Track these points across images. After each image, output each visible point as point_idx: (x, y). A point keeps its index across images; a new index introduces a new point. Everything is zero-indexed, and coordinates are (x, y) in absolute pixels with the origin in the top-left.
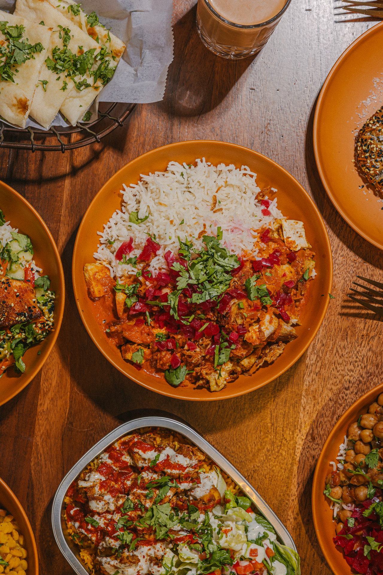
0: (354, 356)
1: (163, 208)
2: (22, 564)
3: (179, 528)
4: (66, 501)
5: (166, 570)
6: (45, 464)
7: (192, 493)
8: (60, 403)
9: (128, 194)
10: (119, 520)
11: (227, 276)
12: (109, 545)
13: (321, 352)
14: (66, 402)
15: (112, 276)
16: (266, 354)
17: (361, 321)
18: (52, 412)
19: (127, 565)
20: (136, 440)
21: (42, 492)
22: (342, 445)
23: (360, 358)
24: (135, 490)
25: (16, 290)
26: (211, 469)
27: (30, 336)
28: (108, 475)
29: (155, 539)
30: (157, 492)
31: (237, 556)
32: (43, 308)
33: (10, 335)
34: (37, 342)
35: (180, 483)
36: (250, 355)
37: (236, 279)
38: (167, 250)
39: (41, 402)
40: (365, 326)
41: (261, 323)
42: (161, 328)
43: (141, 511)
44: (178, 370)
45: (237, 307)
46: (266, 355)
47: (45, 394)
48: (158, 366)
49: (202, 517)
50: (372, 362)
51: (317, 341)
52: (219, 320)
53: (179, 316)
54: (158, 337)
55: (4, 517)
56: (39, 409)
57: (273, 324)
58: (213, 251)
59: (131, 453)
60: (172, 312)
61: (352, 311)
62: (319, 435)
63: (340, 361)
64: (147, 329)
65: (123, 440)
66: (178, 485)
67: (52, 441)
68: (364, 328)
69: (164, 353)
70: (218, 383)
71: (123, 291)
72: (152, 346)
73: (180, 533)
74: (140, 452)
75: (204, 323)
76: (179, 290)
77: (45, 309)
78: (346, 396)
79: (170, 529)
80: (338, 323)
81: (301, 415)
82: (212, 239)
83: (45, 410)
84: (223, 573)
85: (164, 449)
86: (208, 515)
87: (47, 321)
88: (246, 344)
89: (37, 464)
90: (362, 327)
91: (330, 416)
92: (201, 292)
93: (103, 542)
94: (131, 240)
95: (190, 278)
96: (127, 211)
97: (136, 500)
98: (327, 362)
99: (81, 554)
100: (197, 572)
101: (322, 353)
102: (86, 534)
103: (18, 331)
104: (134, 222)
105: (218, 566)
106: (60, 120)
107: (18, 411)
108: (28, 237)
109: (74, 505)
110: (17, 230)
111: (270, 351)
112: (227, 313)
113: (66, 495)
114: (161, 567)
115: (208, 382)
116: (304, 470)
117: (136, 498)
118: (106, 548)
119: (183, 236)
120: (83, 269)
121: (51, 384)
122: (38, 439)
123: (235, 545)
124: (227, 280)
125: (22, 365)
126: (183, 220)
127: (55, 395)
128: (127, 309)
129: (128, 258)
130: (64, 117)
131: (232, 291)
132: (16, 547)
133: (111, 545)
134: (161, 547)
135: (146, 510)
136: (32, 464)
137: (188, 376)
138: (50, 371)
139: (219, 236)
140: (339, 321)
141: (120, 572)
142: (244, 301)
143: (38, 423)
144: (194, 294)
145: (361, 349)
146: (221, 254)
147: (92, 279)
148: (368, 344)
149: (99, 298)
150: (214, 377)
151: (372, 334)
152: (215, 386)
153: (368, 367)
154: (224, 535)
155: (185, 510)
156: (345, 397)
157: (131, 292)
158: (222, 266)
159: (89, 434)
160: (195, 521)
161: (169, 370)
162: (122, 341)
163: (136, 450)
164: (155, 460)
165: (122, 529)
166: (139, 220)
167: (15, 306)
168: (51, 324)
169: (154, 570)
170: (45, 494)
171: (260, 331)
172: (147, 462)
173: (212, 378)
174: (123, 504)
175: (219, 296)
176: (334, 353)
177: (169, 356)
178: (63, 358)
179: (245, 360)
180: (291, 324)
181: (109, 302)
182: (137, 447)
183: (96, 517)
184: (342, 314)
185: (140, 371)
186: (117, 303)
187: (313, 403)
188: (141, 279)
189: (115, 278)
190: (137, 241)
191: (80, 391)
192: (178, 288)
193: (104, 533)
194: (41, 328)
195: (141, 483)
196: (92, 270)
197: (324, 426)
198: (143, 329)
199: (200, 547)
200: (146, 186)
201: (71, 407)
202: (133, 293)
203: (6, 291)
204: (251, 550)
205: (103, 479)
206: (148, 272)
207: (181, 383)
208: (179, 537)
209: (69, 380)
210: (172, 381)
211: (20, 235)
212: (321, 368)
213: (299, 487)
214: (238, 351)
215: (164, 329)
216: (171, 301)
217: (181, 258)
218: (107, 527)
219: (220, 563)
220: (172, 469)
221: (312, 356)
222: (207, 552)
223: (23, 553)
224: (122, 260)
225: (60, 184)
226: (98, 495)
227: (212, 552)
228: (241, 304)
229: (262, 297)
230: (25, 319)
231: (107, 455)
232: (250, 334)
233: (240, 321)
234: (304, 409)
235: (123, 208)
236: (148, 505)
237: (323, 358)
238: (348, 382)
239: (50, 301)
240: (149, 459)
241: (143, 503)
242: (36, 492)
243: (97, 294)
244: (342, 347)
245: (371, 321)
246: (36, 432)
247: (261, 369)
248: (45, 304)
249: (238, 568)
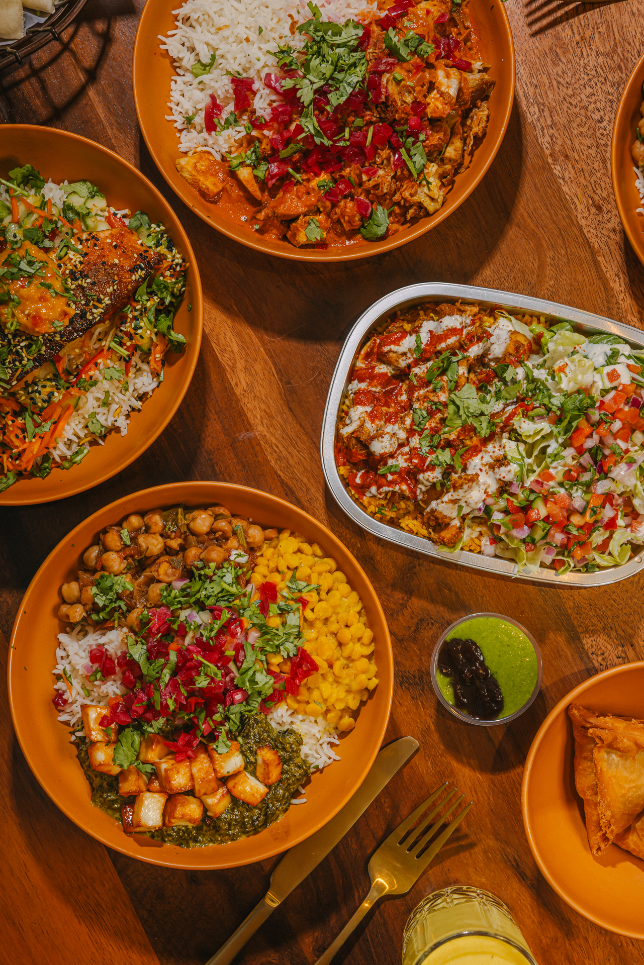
0: (583, 75)
1: (226, 33)
2: (337, 578)
3: (501, 406)
4: (342, 472)
5: (518, 464)
6: (289, 453)
7: (490, 357)
8: (258, 367)
9: (173, 46)
10: (420, 443)
11: (358, 55)
12: (428, 484)
13: (539, 97)
14: (265, 362)
15: (218, 158)
16: (469, 126)
17: (564, 26)
18: (256, 385)
19: (465, 487)
20: (378, 341)
21: (308, 489)
22: (638, 181)
23: (592, 73)
24: (416, 394)
25: (109, 241)
26: (495, 319)
27: (165, 293)
28: (372, 402)
29: (480, 440)
30: (445, 378)
31: (596, 394)
32: (158, 249)
33: (138, 307)
34: (179, 299)
35: (466, 351)
36: (450, 138)
37: (371, 50)
38: (263, 75)
39: (234, 381)
40: (572, 30)
41: (436, 85)
42: (317, 175)
43: (440, 411)
44: (374, 216)
45: (394, 83)
46: (470, 128)
47: (233, 368)
48: (347, 227)
49: (520, 373)
50: (610, 67)
51: (525, 86)
52: (383, 115)
53: (329, 138)
54: (322, 188)
55: (277, 538)
56: (238, 391)
57: (452, 76)
58: (320, 34)
59: (383, 358)
60: (317, 140)
61: (545, 22)
62: (604, 199)
63: (570, 92)
64: (302, 189)
65: (363, 352)
66: (465, 354)
67: (279, 419)
68: (574, 33)
69: (342, 203)
70: (432, 196)
71: (242, 164)
72: (322, 207)
73: (506, 410)
74: (393, 347)
75: (367, 131)
76: (309, 105)
77: (162, 249)
78: (605, 130)
79: (491, 415)
80: (537, 48)
81: (565, 189)
82: (309, 23)
83: (245, 388)
84: (591, 422)
85: (421, 327)
86: (525, 365)
87: (173, 261)
88: (435, 123)
89: (279, 459)
90: (570, 33)
91: (601, 167)
92: (337, 89)
93: (420, 486)
94: (213, 97)
95: (312, 83)
96: (187, 70)
97: (426, 404)
98: (554, 104)
99: (403, 525)
100: (557, 442)
101: (542, 98)
102: (391, 489)
103: (145, 297)
104: (202, 74)
105: (579, 416)
106: (31, 18)
107: (213, 411)
108: (85, 181)
109: (355, 471)
110: (66, 181)
111: (472, 120)
112: (387, 97)
113: (338, 466)
114: (509, 464)
115: (420, 206)
116: (613, 254)
117: (424, 402)
118: (427, 491)
119: (273, 47)
120: (177, 170)
121: (233, 352)
122: (260, 429)
123: (583, 378)
124: (360, 59)
125: (178, 337)
126: (260, 27)
127: (246, 361)
128: (262, 184)
129: (223, 122)
130: (33, 11)
131: (376, 66)
132: (315, 562)
133: (430, 479)
134: (494, 447)
135: (445, 405)
136: (273, 463)
137: (391, 218)
138: (221, 337)
139: (315, 12)
140: (537, 44)
141: (464, 505)
142: (398, 69)
143: (248, 409)
144: (329, 96)
145: (586, 62)
146: (332, 32)
147: (196, 174)
148: (591, 49)
149: (219, 193)
150: (423, 194)
151: (588, 34)
152: (432, 204)
153: (610, 77)
154: (562, 375)
155: (494, 378)
156: (605, 133)
157: (254, 158)
158: (344, 45)
159: (318, 382)
160: (514, 381)
161: (363, 226)
162: (282, 227)
163: (386, 349)
164: (418, 347)
165: (432, 452)
166: (206, 67)
167: (120, 261)
168: (180, 261)
169: (503, 475)
170: (313, 490)
171: (442, 94)
172: (409, 355)
173: (421, 196)
174: (413, 422)
175: (363, 82)
176: (556, 87)
177: (350, 205)
178: (226, 309)
179: (448, 149)
180: (477, 71)
181: (236, 192)
182: (385, 345)
183: (391, 462)
184: (534, 35)
185: (329, 249)
186: (245, 183)
187: (570, 166)
188: (255, 133)
189: (224, 159)
190: (220, 93)
191: (273, 337)
192: (306, 104)
193: (411, 475)
194: (172, 276)
195: (417, 381)
196: (187, 163)
197: (603, 184)
198: (298, 191)
199: (542, 411)
200: (188, 23)
201: (275, 364)
202: (257, 158)
203: (97, 248)
204: (608, 374)
205: (369, 409)
206: (258, 118)
207: (388, 229)
208: (507, 415)
209: (252, 333)
210: (375, 234)
211: (72, 185)
212: (551, 117)
213: (619, 278)
214: (431, 138)
215: (322, 174)
216: (307, 127)
217: (287, 70)
218: (411, 462)
219: (579, 410)
220: (445, 341)
221: (532, 109)
222: (554, 409)
223: (330, 563)
224: (218, 129)
225: (84, 102)
226: (375, 432)
227: (559, 405)
228: (396, 75)
229: (416, 49)
230: (144, 272)
231: (356, 381)
232: (431, 105)
233: (409, 99)
234: (563, 179)
235: (178, 70)
236: (443, 397)
237: (546, 103)
238: (596, 112)
239: (162, 236)
240: (410, 350)
241: (436, 400)
242: (300, 495)
243: (214, 189)
244: (560, 73)
245: (576, 18)
246: (253, 422)
247: (476, 153)
248: (158, 244)
249: (605, 406)
